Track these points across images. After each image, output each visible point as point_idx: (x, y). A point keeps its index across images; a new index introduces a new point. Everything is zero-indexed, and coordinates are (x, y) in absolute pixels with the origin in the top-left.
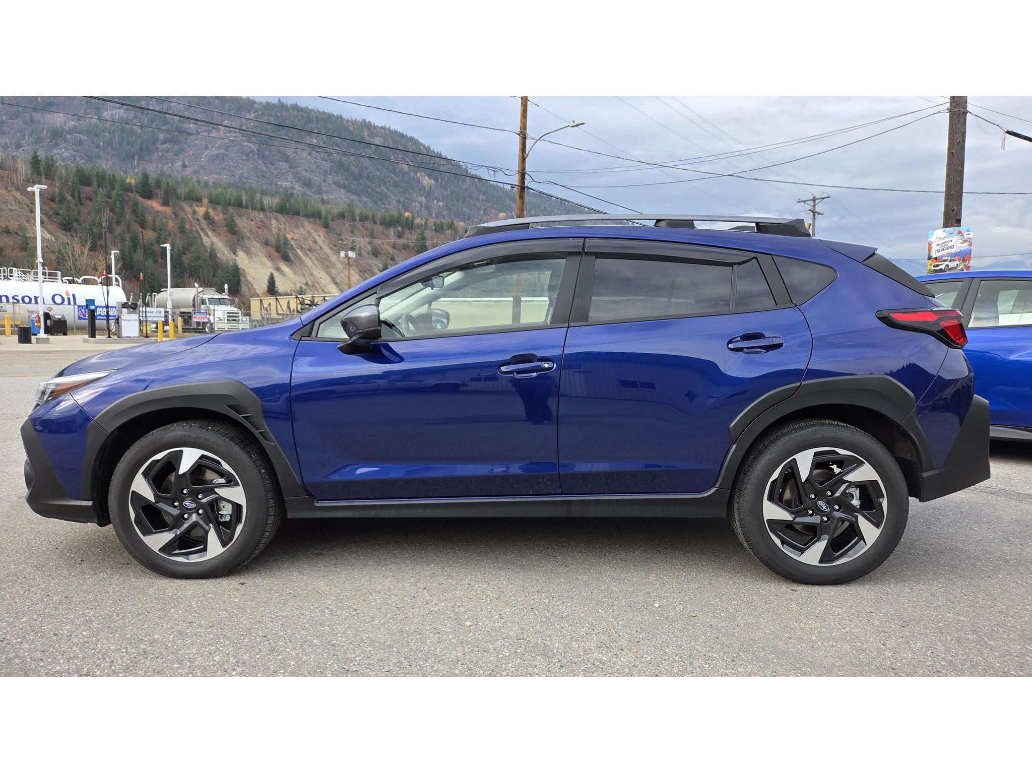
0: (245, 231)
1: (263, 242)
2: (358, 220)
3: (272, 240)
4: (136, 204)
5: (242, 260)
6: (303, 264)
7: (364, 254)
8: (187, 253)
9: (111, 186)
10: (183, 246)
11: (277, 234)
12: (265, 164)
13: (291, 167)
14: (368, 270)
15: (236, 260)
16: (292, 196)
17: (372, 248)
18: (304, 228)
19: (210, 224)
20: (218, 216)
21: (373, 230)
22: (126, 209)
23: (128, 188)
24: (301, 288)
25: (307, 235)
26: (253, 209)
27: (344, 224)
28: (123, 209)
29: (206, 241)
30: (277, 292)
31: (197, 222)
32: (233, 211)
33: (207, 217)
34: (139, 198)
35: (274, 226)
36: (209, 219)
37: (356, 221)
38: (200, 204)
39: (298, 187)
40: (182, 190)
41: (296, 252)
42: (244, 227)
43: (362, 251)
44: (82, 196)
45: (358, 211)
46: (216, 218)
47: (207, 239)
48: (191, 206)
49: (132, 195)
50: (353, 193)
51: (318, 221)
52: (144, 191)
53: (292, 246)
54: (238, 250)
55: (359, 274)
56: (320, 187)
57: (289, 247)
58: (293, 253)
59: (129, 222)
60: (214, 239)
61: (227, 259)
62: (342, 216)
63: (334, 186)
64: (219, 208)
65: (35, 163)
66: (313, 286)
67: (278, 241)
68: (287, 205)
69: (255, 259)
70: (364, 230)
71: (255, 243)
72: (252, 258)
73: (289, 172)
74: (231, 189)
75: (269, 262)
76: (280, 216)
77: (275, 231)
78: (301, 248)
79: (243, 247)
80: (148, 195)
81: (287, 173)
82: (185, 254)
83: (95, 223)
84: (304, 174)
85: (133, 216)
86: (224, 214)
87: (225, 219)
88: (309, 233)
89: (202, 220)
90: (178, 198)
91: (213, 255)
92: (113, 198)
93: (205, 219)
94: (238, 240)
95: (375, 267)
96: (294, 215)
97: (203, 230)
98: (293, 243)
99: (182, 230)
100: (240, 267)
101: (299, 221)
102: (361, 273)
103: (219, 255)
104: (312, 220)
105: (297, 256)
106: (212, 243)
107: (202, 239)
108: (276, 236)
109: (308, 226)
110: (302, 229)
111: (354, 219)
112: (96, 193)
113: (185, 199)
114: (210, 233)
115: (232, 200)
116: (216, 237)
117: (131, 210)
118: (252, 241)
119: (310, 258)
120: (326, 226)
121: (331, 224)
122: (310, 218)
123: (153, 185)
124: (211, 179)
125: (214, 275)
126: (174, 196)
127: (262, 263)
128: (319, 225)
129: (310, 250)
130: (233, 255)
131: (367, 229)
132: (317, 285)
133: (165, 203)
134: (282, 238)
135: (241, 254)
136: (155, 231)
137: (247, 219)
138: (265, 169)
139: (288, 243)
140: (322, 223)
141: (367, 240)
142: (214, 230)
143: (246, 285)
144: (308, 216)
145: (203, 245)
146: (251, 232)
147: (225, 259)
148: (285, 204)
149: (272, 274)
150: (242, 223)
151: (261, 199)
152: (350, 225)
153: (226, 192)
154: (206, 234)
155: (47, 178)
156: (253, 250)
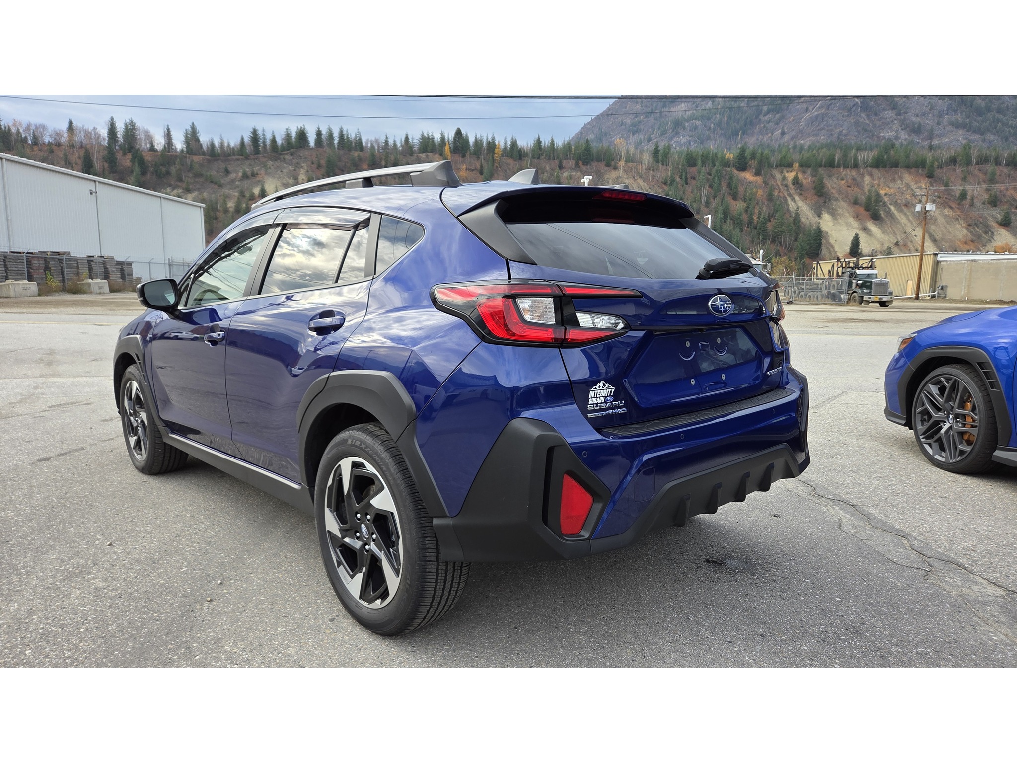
0: (833, 191)
1: (852, 201)
2: (974, 164)
3: (863, 199)
4: (731, 178)
5: (827, 223)
6: (895, 221)
7: (977, 203)
8: (772, 220)
9: (712, 163)
10: (769, 213)
11: (869, 191)
12: (868, 116)
13: (899, 114)
14: (980, 222)
15: (819, 223)
16: (893, 147)
17: (990, 196)
18: (902, 181)
19: (798, 188)
20: (807, 179)
21: (994, 174)
22: (722, 183)
23: (726, 164)
24: (889, 248)
25: (904, 189)
26: (846, 167)
27: (955, 170)
28: (720, 184)
29: (792, 206)
30: (861, 253)
31: (785, 188)
32: (823, 172)
33: (796, 181)
34: (735, 171)
35: (866, 182)
36: (797, 183)
37: (972, 165)
38: (791, 169)
39: (904, 135)
40: (774, 159)
41: (889, 208)
42: (833, 188)
43: (975, 201)
44: (688, 176)
45: (975, 154)
46: (804, 182)
47: (793, 203)
48: (782, 172)
49: (729, 169)
50: (974, 132)
51: (920, 171)
52: (740, 164)
53: (885, 203)
54: (823, 212)
55: (967, 229)
56: (932, 130)
57: (881, 203)
58: (885, 211)
59: (724, 195)
60: (800, 203)
61: (810, 223)
62: (953, 161)
63: (949, 128)
64: (809, 171)
65: (656, 152)
66: (905, 245)
67: (869, 198)
68: (885, 157)
69: (840, 221)
70: (981, 175)
71: (843, 204)
72: (836, 219)
73: (895, 119)
74: (824, 150)
75: (855, 222)
76: (875, 171)
77: (866, 189)
78: (896, 204)
79: (829, 208)
80: (743, 168)
81: (892, 121)
82: (770, 221)
83: (695, 200)
84: (914, 119)
85: (728, 189)
86: (813, 176)
87: (814, 182)
88: (908, 186)
89: (791, 186)
90: (770, 166)
91: (797, 218)
92: (713, 175)
93: (793, 184)
94: (825, 202)
95: (990, 219)
96: (891, 167)
97: (790, 195)
98: (886, 199)
99: (770, 198)
100: (823, 230)
101: (897, 173)
102: (971, 228)
103: (803, 220)
104: (912, 170)
105: (889, 214)
106: (798, 208)
107: (788, 205)
108: (867, 193)
109: (908, 178)
110: (899, 182)
111: (969, 163)
112: (699, 172)
113: (777, 166)
114: (797, 198)
115: (824, 161)
116: (803, 201)
117: (726, 184)
118: (839, 202)
119: (905, 214)
120: (930, 176)
121: (937, 173)
122: (911, 168)
123: (749, 157)
124: (806, 142)
125: (796, 240)
126: (766, 165)
127: (848, 225)
128: (922, 175)
129: (906, 205)
130: (817, 218)
131: (985, 174)
132: (909, 244)
133: (757, 174)
134: (873, 194)
135: (826, 216)
136: (745, 202)
137: (837, 179)
138: (867, 122)
139: (880, 199)
140: (926, 172)
141: (984, 186)
142: (801, 194)
143: (827, 248)
144: (908, 167)
145: (788, 210)
146: (840, 192)
147: (808, 223)
148: (883, 157)
149: (857, 235)
150: (832, 184)
151: (856, 157)
152: (962, 171)
153: (819, 153)
154: (793, 200)
155: (663, 165)
156: (840, 211)
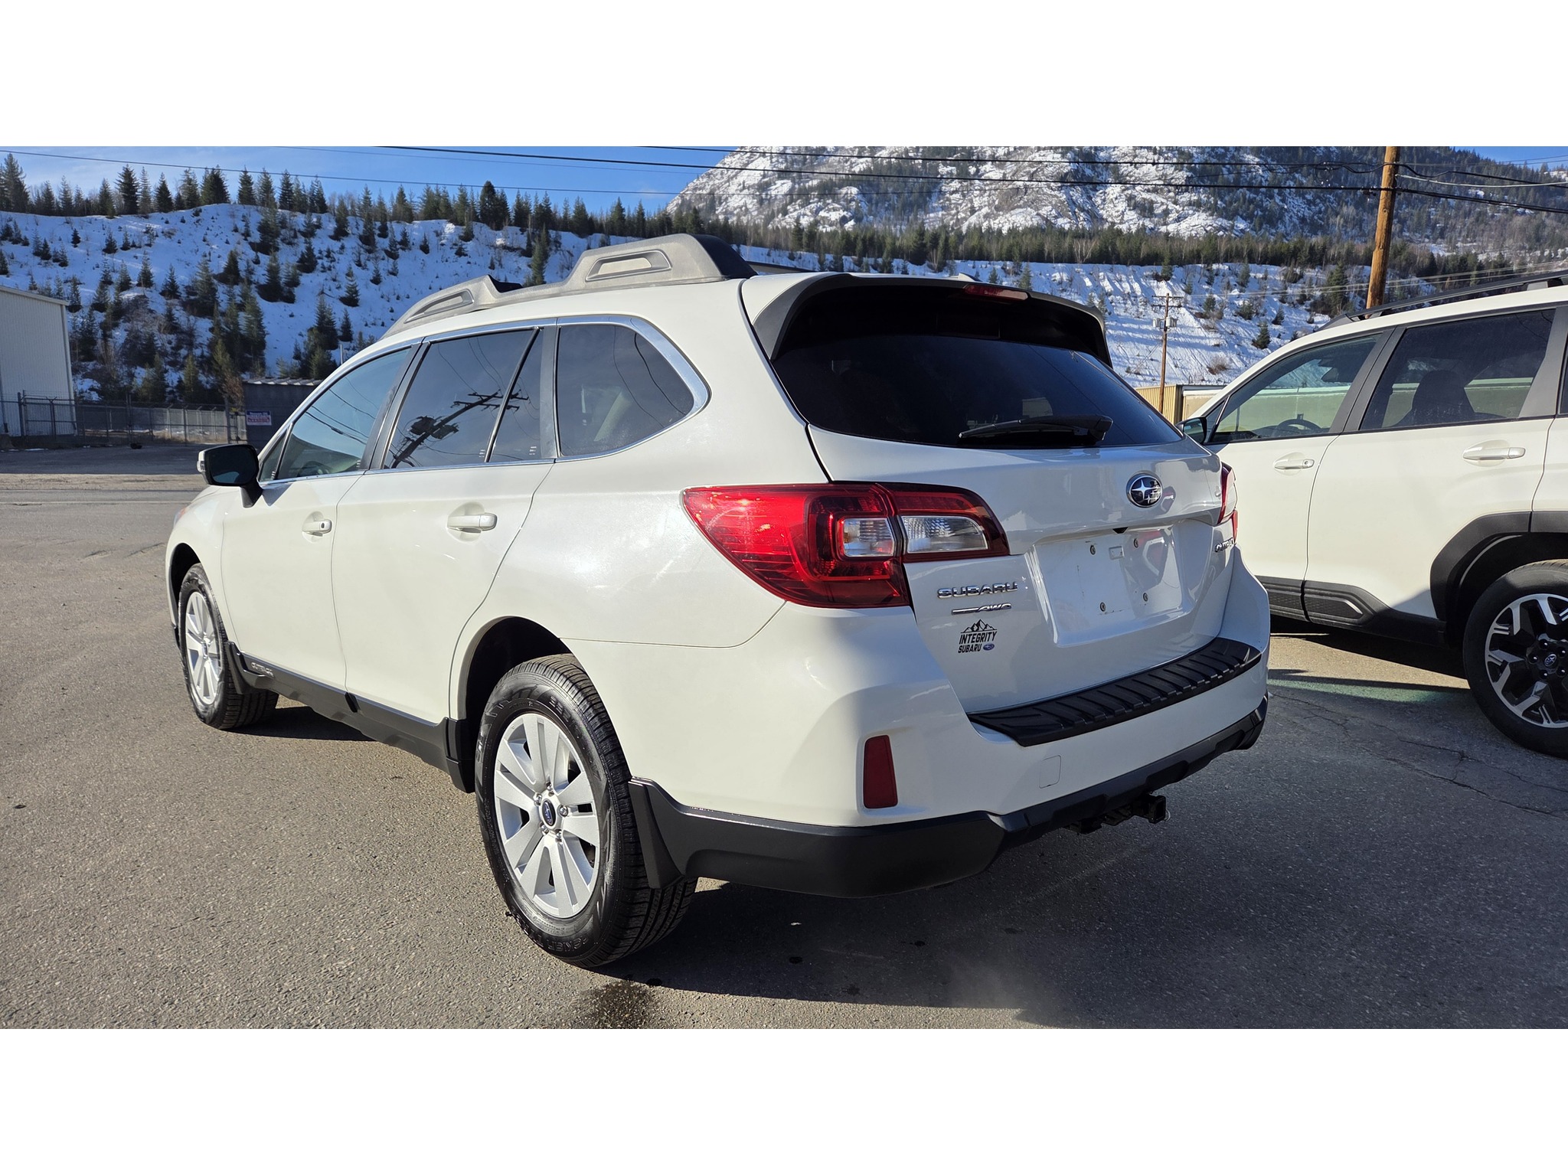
7: (1227, 314)
16: (1118, 235)
26: (1059, 261)
37: (1220, 262)
43: (1224, 311)
64: (1011, 266)
68: (1110, 249)
76: (1097, 268)
80: (921, 260)
84: (1144, 195)
86: (1016, 273)
96: (1117, 263)
111: (1216, 260)
113: (967, 258)
115: (1030, 252)
121: (1178, 272)
122: (1144, 265)
123: (929, 245)
124: (1005, 224)
126: (953, 256)
131: (1236, 274)
144: (1140, 263)
148: (1107, 248)
151: (1071, 247)
153: (1022, 241)
